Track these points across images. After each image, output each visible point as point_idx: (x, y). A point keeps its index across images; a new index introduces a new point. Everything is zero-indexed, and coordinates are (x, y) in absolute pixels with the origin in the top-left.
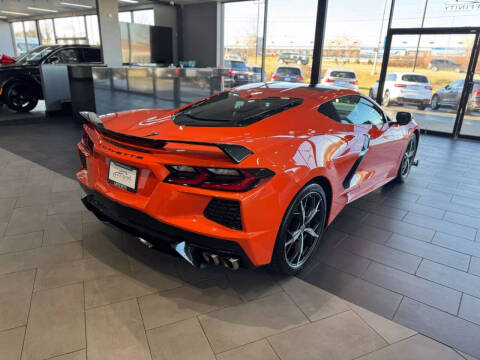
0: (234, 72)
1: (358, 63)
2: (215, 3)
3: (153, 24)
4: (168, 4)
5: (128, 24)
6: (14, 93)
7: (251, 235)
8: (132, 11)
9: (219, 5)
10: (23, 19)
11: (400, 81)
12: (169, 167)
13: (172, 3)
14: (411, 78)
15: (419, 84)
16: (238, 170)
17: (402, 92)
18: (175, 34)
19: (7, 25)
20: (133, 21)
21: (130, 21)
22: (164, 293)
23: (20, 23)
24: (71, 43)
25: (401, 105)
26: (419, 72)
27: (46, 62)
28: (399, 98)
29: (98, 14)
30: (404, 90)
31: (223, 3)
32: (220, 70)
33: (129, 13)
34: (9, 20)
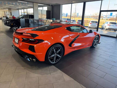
0: (68, 21)
1: (103, 19)
2: (60, 5)
3: (47, 10)
4: (50, 5)
5: (42, 10)
6: (15, 25)
7: (37, 54)
8: (43, 7)
9: (61, 5)
10: (21, 9)
11: (109, 24)
12: (23, 38)
13: (51, 5)
14: (112, 23)
15: (114, 25)
16: (34, 39)
17: (109, 27)
18: (51, 12)
19: (18, 10)
20: (43, 9)
21: (42, 9)
22: (23, 66)
23: (21, 10)
24: (30, 14)
25: (110, 30)
26: (114, 22)
27: (22, 18)
28: (109, 28)
29: (33, 8)
30: (110, 26)
31: (62, 5)
32: (61, 20)
33: (42, 7)
34: (18, 9)
